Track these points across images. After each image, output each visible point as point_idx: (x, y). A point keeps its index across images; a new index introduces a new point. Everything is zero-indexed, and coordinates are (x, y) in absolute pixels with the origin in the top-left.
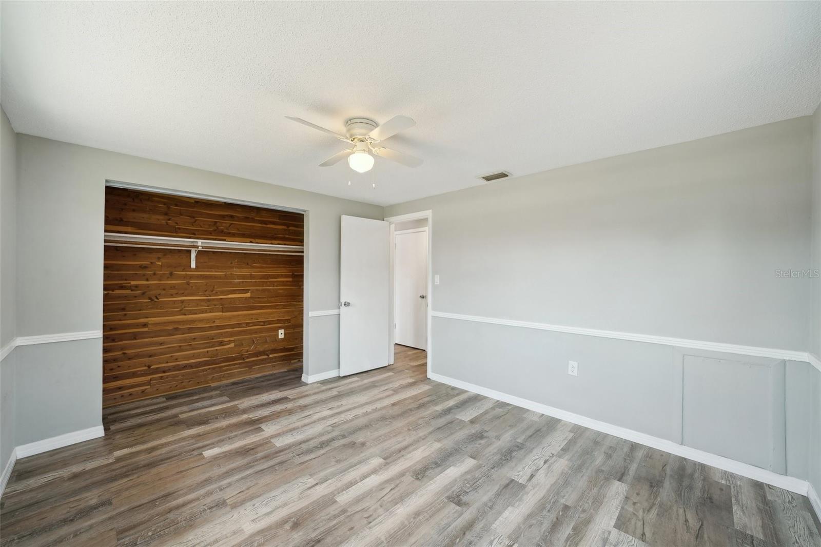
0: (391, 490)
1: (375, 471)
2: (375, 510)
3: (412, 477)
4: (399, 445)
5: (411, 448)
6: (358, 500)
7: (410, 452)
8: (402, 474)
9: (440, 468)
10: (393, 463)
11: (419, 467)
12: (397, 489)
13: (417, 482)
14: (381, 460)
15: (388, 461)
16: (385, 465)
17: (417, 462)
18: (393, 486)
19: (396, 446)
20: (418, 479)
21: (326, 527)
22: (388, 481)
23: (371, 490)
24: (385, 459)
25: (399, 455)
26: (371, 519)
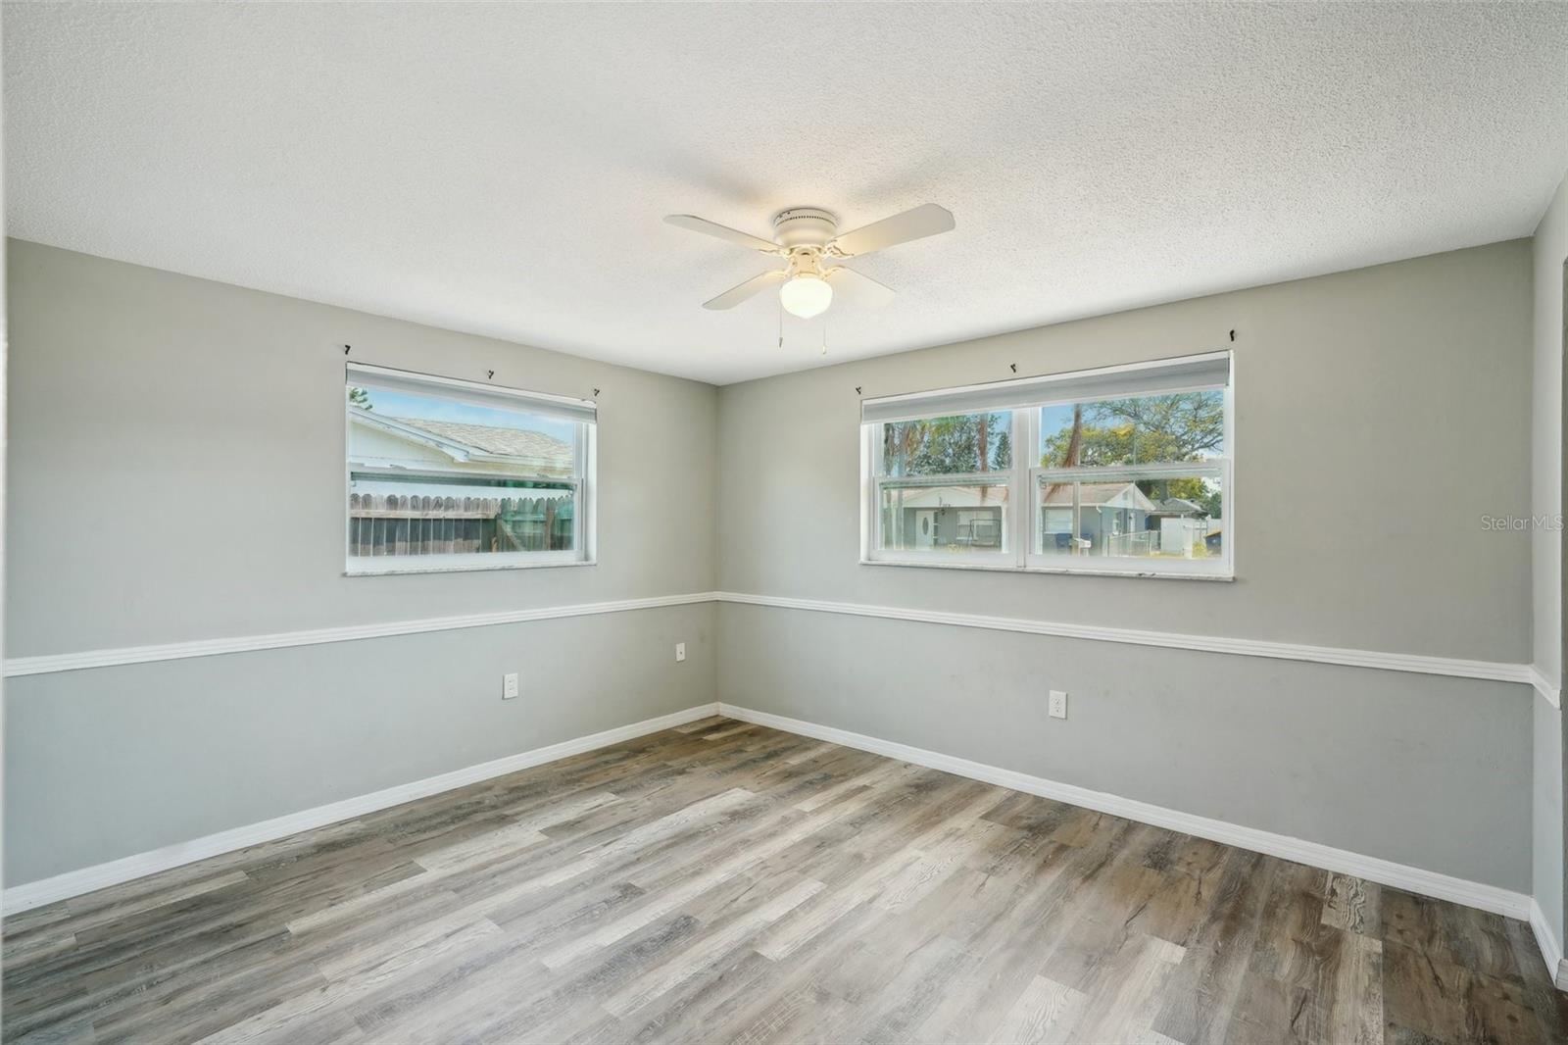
0: (736, 900)
1: (772, 928)
2: (757, 875)
3: (697, 921)
4: (722, 1000)
5: (693, 989)
6: (787, 885)
7: (696, 976)
8: (716, 925)
9: (634, 941)
10: (736, 946)
11: (681, 942)
12: (727, 901)
13: (689, 913)
14: (764, 951)
15: (747, 952)
16: (754, 939)
17: (681, 952)
18: (734, 905)
19: (730, 995)
20: (687, 918)
21: (820, 856)
22: (744, 912)
23: (771, 898)
24: (756, 956)
25: (723, 968)
26: (762, 865)
